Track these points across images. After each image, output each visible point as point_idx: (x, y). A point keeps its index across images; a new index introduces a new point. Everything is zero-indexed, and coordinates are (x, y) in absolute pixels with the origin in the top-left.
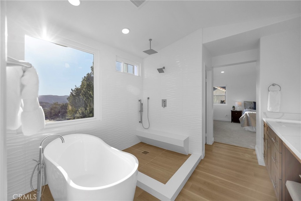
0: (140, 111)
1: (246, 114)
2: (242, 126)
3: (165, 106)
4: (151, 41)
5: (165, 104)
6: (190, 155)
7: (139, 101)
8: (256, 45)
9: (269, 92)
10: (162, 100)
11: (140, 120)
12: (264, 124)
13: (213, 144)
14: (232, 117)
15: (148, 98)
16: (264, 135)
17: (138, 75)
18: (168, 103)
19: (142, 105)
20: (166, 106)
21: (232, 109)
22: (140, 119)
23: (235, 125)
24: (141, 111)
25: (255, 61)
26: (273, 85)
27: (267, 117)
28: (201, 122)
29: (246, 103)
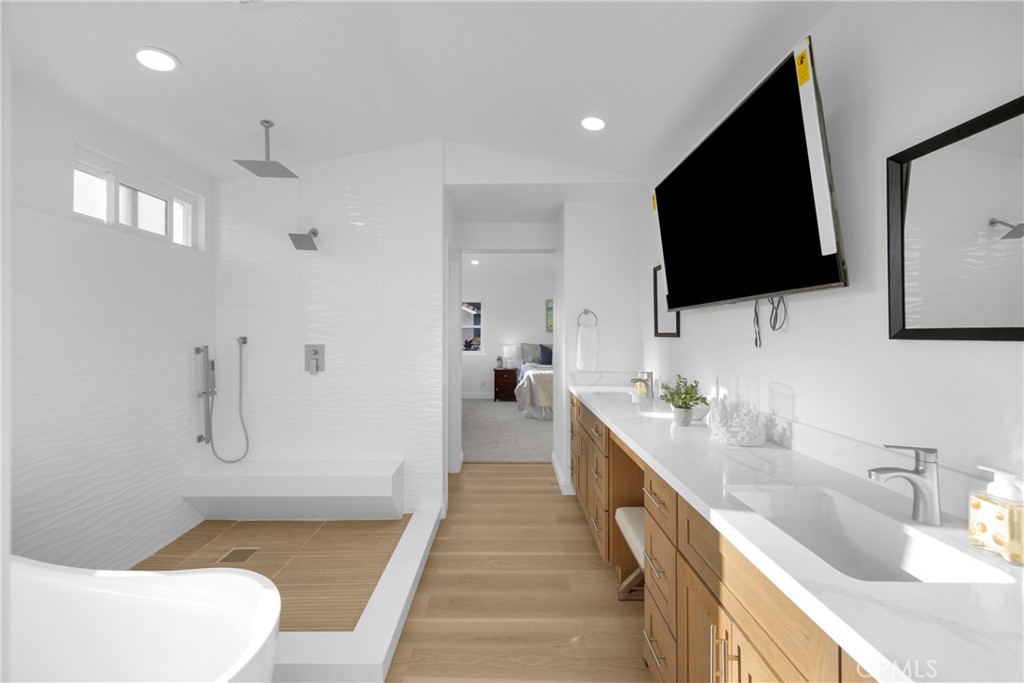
0: (200, 395)
1: (528, 376)
2: (521, 409)
3: (317, 370)
4: (271, 129)
5: (317, 360)
6: (407, 517)
7: (198, 351)
8: (555, 215)
9: (580, 328)
10: (307, 347)
11: (203, 432)
12: (572, 400)
13: (462, 469)
14: (496, 387)
15: (244, 341)
16: (572, 424)
17: (190, 245)
18: (329, 358)
19: (213, 368)
20: (323, 370)
21: (495, 365)
22: (203, 424)
23: (505, 407)
24: (208, 392)
25: (551, 251)
26: (586, 312)
27: (576, 384)
28: (441, 410)
29: (526, 347)
